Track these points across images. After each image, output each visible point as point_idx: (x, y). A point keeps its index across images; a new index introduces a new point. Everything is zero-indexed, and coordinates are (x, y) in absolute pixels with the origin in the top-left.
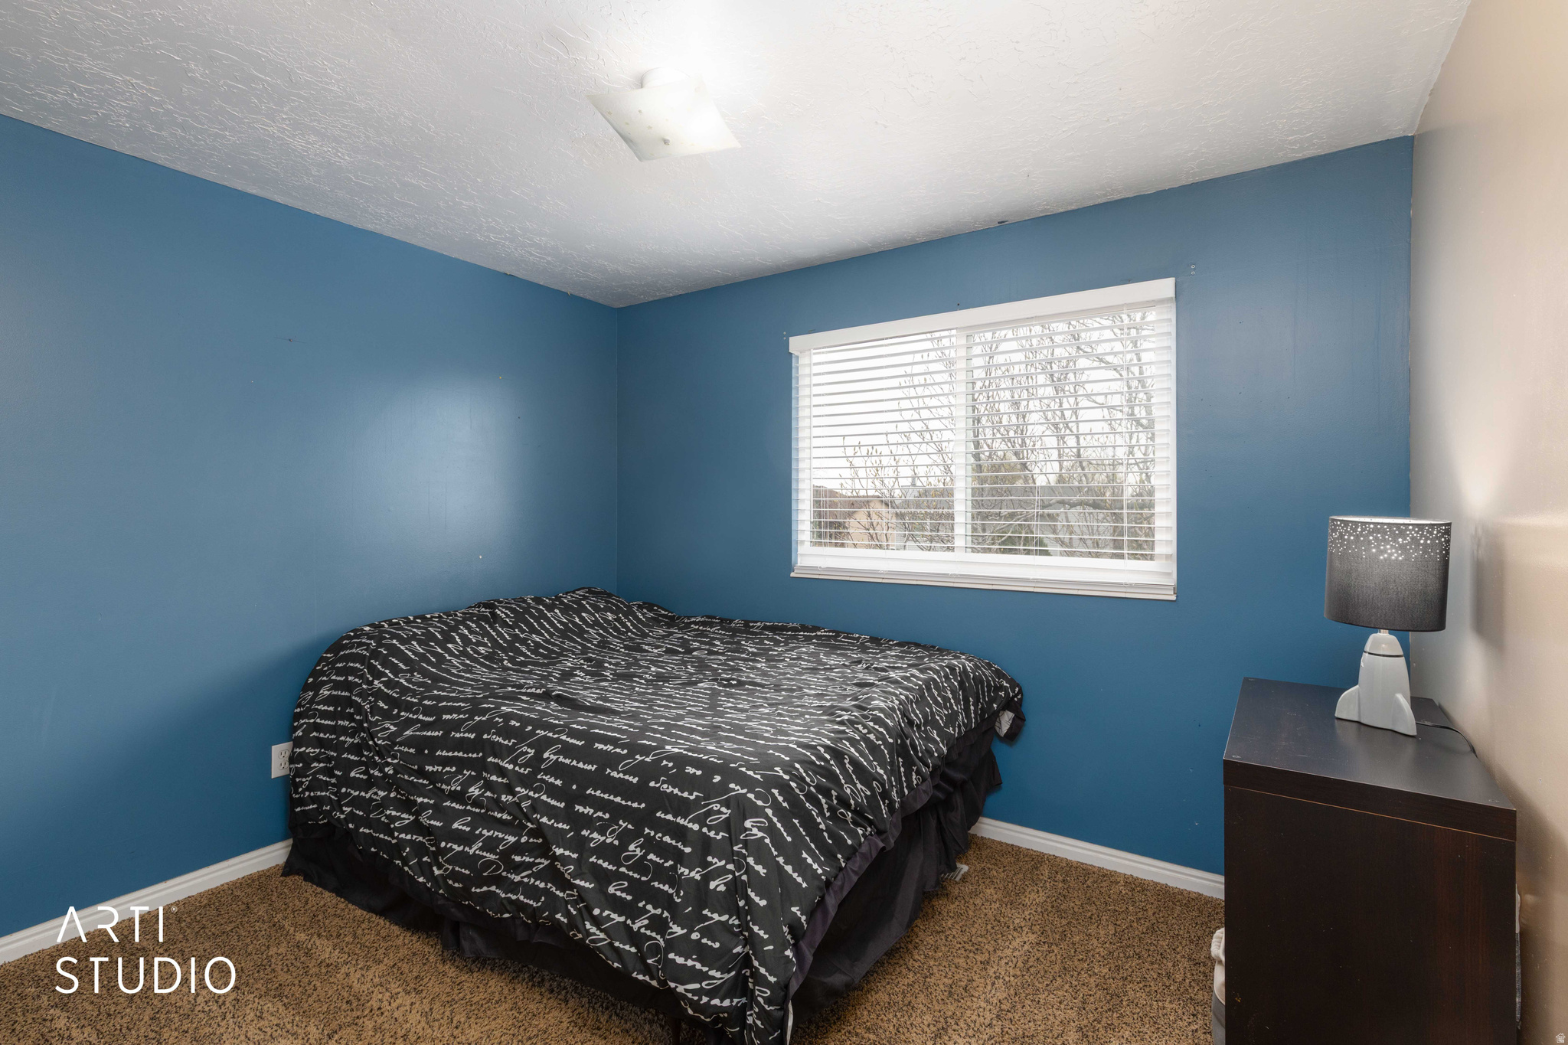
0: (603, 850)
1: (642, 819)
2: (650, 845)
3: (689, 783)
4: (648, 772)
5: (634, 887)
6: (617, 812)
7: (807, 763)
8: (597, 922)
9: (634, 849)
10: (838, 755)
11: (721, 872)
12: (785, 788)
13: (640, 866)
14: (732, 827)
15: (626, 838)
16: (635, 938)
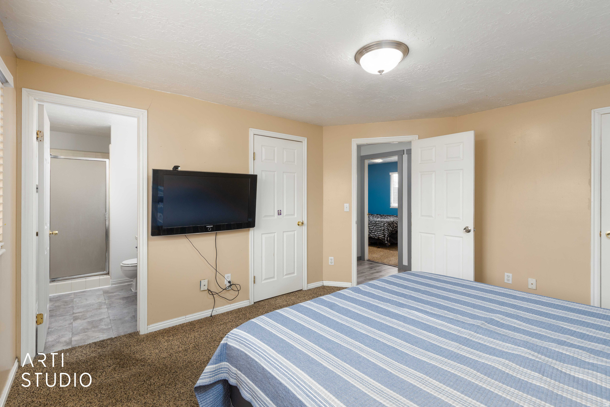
0: (372, 228)
1: (375, 225)
2: (376, 227)
3: (380, 222)
4: (375, 222)
5: (375, 231)
6: (373, 225)
7: (390, 221)
8: (371, 234)
9: (375, 228)
10: (394, 222)
11: (383, 228)
12: (388, 222)
13: (375, 229)
14: (384, 225)
15: (374, 227)
16: (375, 235)
